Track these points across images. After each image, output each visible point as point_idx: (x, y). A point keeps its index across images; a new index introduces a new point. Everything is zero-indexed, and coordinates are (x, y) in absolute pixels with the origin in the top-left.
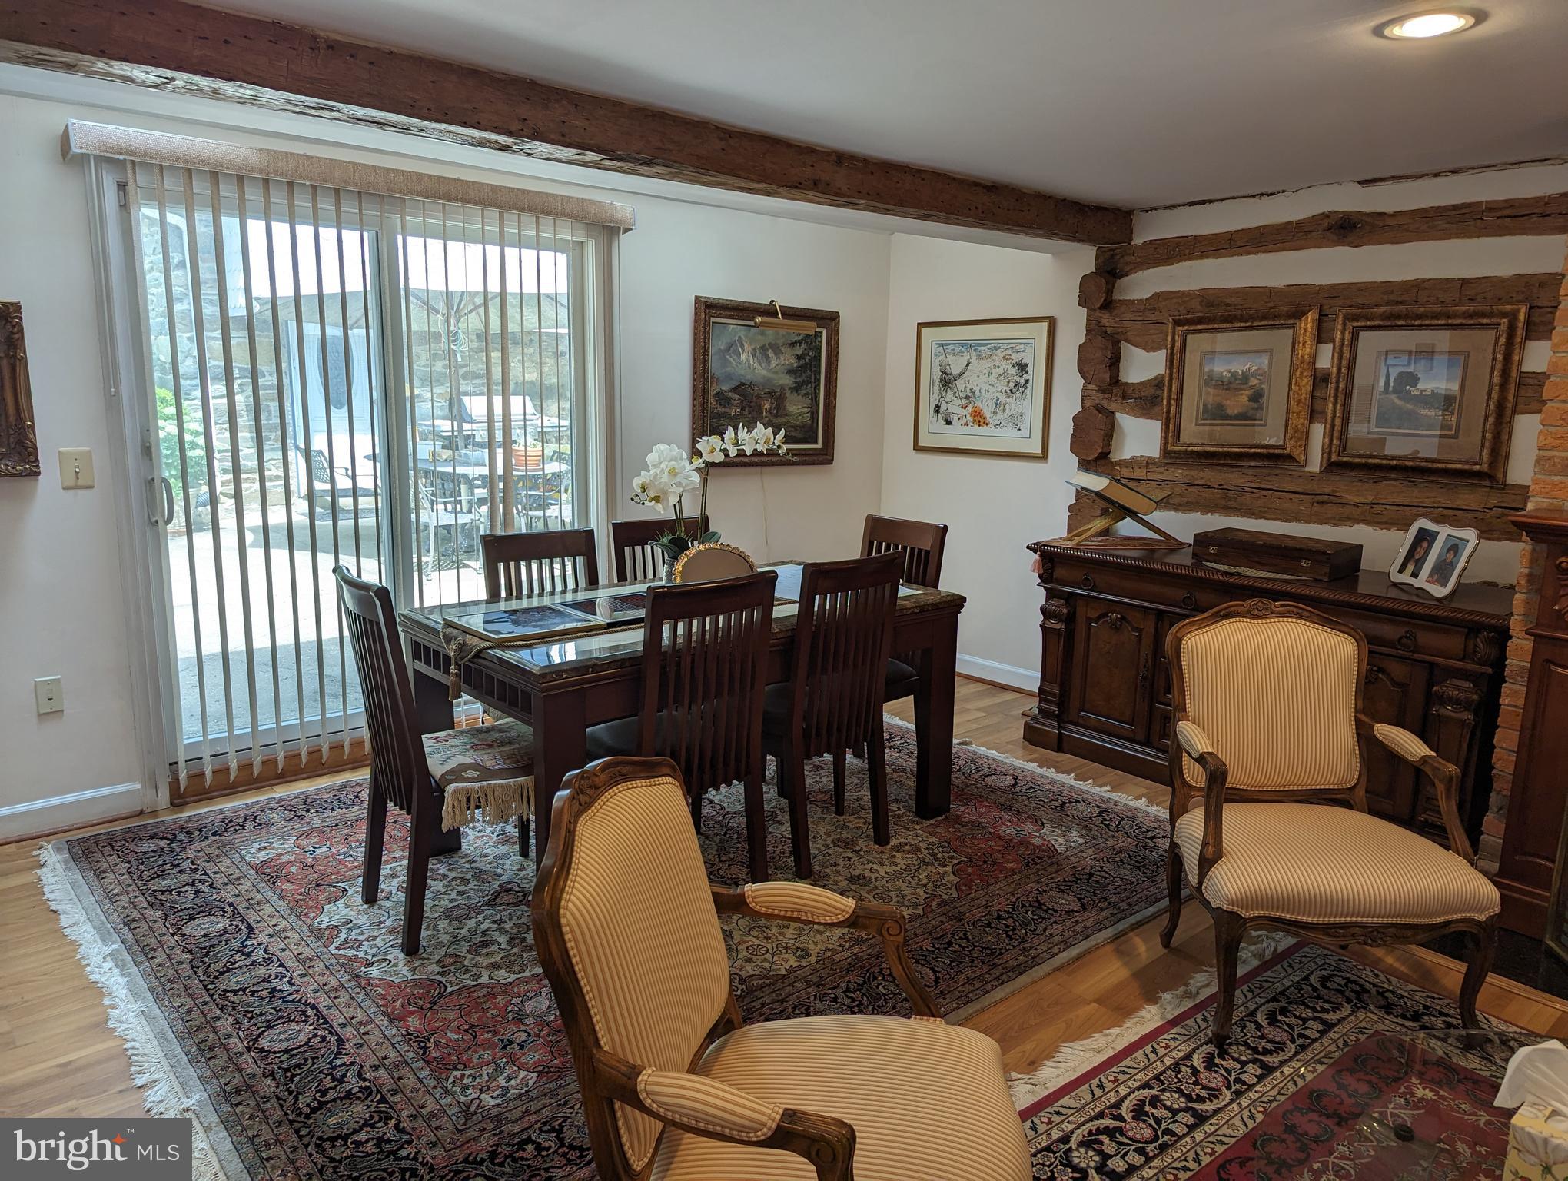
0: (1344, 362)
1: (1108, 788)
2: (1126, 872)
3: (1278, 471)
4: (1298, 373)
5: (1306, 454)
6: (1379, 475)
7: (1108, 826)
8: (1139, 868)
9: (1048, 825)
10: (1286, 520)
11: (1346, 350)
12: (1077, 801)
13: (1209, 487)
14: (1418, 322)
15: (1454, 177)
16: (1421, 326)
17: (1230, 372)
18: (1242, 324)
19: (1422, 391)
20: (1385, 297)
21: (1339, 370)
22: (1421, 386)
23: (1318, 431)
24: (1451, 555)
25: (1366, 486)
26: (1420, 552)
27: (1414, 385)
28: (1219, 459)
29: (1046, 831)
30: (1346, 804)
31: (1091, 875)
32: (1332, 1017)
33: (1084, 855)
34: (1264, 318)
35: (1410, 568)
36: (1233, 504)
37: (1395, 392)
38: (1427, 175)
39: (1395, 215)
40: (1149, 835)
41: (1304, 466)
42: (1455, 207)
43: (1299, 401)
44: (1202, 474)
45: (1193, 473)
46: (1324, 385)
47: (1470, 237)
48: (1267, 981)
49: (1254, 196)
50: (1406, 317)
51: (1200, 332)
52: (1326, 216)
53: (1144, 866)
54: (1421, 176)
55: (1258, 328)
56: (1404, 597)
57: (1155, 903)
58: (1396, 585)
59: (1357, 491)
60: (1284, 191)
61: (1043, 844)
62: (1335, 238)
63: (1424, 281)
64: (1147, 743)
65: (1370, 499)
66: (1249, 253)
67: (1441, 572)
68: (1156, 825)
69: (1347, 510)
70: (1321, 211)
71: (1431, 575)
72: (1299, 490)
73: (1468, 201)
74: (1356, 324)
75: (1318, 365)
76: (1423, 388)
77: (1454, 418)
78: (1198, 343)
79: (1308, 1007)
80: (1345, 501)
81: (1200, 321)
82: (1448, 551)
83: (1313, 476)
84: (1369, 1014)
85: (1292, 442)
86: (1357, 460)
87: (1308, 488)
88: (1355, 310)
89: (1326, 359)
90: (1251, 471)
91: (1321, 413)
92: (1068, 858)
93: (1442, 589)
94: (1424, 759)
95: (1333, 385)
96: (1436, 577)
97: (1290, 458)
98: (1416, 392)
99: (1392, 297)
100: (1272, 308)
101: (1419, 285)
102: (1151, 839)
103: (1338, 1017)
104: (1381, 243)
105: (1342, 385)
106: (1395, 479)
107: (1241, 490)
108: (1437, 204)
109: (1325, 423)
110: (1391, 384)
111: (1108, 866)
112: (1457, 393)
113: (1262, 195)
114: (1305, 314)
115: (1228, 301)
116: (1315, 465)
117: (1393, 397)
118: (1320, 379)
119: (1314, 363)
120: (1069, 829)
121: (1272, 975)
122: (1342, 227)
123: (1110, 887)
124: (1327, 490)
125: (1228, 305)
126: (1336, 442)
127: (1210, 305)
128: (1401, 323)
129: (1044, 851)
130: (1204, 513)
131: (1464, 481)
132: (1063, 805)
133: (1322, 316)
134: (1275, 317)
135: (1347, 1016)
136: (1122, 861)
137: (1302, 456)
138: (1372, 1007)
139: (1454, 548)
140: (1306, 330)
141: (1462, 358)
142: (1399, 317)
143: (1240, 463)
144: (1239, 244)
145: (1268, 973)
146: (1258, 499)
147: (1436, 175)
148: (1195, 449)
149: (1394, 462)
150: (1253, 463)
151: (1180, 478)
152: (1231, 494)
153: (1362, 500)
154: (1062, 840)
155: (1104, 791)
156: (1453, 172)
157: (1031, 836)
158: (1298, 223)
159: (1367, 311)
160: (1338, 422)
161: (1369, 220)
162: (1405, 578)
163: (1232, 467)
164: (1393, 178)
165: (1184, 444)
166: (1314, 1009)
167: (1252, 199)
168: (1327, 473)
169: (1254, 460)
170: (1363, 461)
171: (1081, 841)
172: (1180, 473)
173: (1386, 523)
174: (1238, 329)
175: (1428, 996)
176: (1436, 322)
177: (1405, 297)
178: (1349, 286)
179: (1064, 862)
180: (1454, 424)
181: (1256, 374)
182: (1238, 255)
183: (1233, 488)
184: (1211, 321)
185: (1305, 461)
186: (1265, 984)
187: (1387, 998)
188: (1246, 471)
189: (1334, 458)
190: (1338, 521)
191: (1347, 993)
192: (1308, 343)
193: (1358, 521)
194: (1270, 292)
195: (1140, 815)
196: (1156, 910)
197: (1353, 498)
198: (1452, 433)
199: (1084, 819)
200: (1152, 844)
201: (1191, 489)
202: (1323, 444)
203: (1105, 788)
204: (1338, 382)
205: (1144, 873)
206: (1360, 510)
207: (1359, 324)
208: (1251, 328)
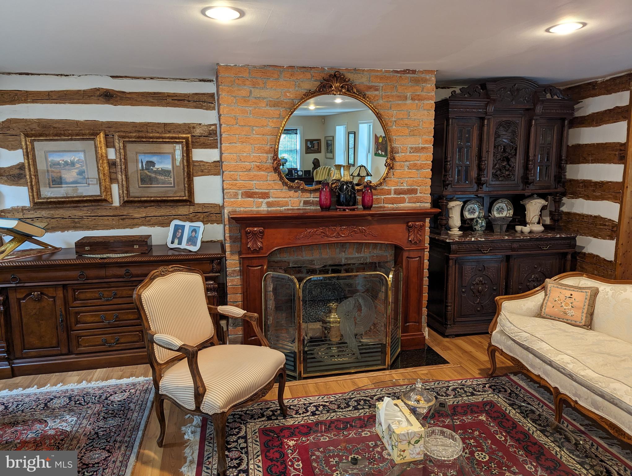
0: (122, 157)
1: (61, 384)
2: (112, 422)
3: (99, 207)
4: (101, 161)
5: (112, 198)
6: (146, 204)
7: (80, 404)
8: (115, 416)
9: (48, 420)
10: (108, 229)
11: (122, 151)
12: (52, 399)
13: (63, 218)
14: (151, 140)
15: (151, 81)
16: (153, 142)
17: (63, 161)
18: (66, 138)
19: (157, 169)
20: (134, 129)
21: (121, 160)
22: (157, 166)
23: (115, 188)
24: (194, 233)
25: (141, 210)
26: (179, 235)
27: (154, 166)
28: (67, 204)
29: (51, 423)
30: (212, 344)
31: (97, 433)
32: (242, 433)
33: (84, 425)
34: (77, 135)
35: (176, 241)
36: (78, 225)
37: (146, 169)
38: (141, 78)
39: (130, 93)
40: (103, 397)
41: (112, 204)
42: (155, 93)
43: (104, 174)
44: (57, 212)
45: (52, 212)
46: (114, 167)
47: (163, 106)
48: (211, 434)
49: (57, 75)
50: (146, 138)
51: (42, 140)
52: (98, 89)
53: (116, 414)
54: (138, 78)
55: (75, 140)
56: (177, 253)
57: (138, 429)
58: (171, 249)
59: (139, 213)
60: (73, 75)
61: (57, 432)
62: (104, 100)
63: (149, 123)
64: (69, 353)
65: (144, 215)
66: (60, 103)
67: (192, 240)
68: (101, 391)
69: (136, 221)
70: (95, 87)
71: (187, 242)
72: (111, 214)
73: (160, 91)
74: (124, 140)
75: (109, 158)
76: (158, 167)
77: (172, 179)
78: (41, 147)
79: (232, 435)
80: (133, 217)
81: (41, 135)
82: (192, 232)
83: (116, 208)
84: (251, 424)
85: (105, 193)
86: (136, 199)
87: (115, 213)
88: (122, 134)
89: (112, 154)
90: (85, 209)
91: (115, 179)
92: (77, 431)
93: (195, 247)
94: (245, 315)
95: (119, 167)
96: (190, 243)
97: (105, 200)
98: (155, 169)
99: (136, 129)
100: (80, 130)
101: (147, 125)
102: (106, 399)
103: (244, 432)
104: (126, 105)
105: (123, 167)
106: (153, 206)
107: (82, 218)
108: (147, 91)
109: (118, 183)
110: (144, 166)
111: (101, 424)
112: (171, 169)
113: (62, 75)
114: (98, 134)
115: (54, 126)
116: (116, 202)
117: (146, 171)
118: (112, 164)
119: (107, 157)
120: (62, 416)
121: (210, 430)
122: (106, 96)
123: (112, 434)
124: (125, 213)
125: (54, 128)
126: (125, 192)
127: (44, 127)
128: (144, 140)
129: (60, 435)
130: (63, 231)
131: (180, 204)
132: (46, 405)
133: (106, 136)
134: (83, 135)
135: (246, 429)
136: (104, 417)
137: (110, 199)
138: (249, 420)
139: (195, 230)
140: (100, 142)
141: (171, 155)
142: (143, 138)
143: (79, 205)
144: (54, 98)
145: (208, 431)
146: (91, 221)
147: (145, 79)
148: (52, 200)
149: (153, 198)
150: (86, 204)
151: (45, 215)
152: (77, 220)
153: (140, 216)
154: (64, 424)
155: (59, 387)
156: (151, 78)
157: (45, 432)
158: (84, 91)
159: (127, 134)
160: (124, 183)
161: (119, 94)
162: (175, 245)
163: (74, 207)
164: (126, 77)
165: (44, 198)
166: (234, 434)
167: (56, 77)
168: (123, 206)
169: (87, 203)
170: (139, 199)
171: (75, 419)
172: (44, 213)
173: (153, 224)
174: (64, 140)
175: (258, 405)
176: (158, 140)
177: (142, 129)
178: (116, 123)
179: (77, 434)
180: (172, 182)
181: (78, 162)
182: (55, 103)
183: (77, 217)
184: (47, 135)
185: (112, 201)
186: (211, 436)
187: (249, 414)
188: (82, 209)
189: (126, 199)
190: (132, 226)
191: (237, 420)
192: (103, 148)
193: (141, 225)
194: (77, 123)
195: (90, 390)
196: (142, 432)
197: (136, 216)
198: (172, 185)
199: (64, 407)
200: (110, 402)
201: (52, 220)
202: (119, 193)
203: (59, 385)
204: (121, 165)
205: (120, 417)
206: (141, 220)
207: (126, 140)
208: (71, 140)
